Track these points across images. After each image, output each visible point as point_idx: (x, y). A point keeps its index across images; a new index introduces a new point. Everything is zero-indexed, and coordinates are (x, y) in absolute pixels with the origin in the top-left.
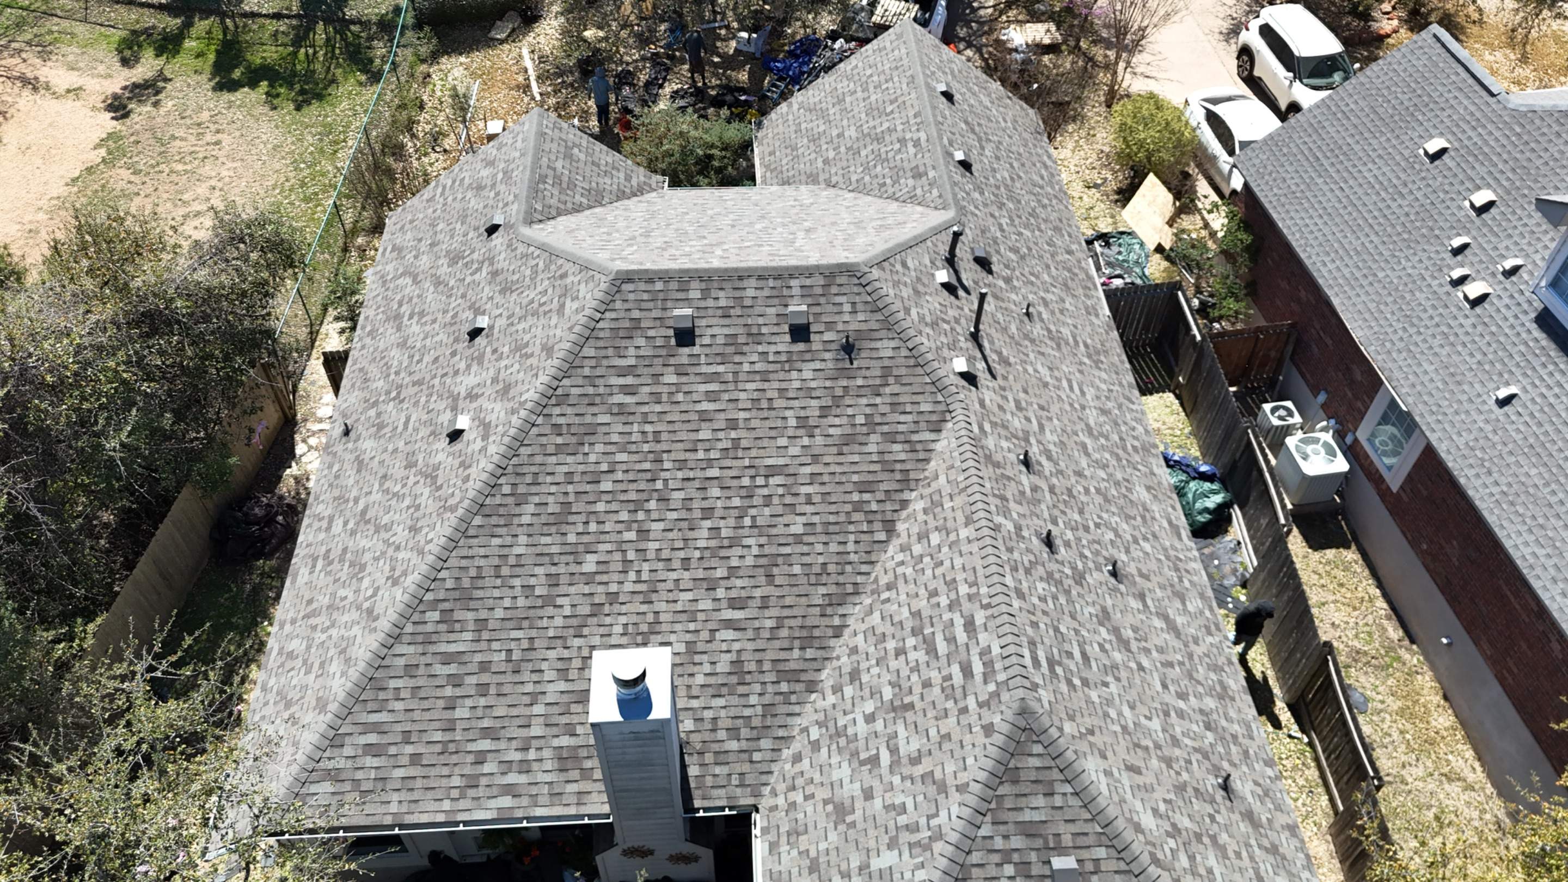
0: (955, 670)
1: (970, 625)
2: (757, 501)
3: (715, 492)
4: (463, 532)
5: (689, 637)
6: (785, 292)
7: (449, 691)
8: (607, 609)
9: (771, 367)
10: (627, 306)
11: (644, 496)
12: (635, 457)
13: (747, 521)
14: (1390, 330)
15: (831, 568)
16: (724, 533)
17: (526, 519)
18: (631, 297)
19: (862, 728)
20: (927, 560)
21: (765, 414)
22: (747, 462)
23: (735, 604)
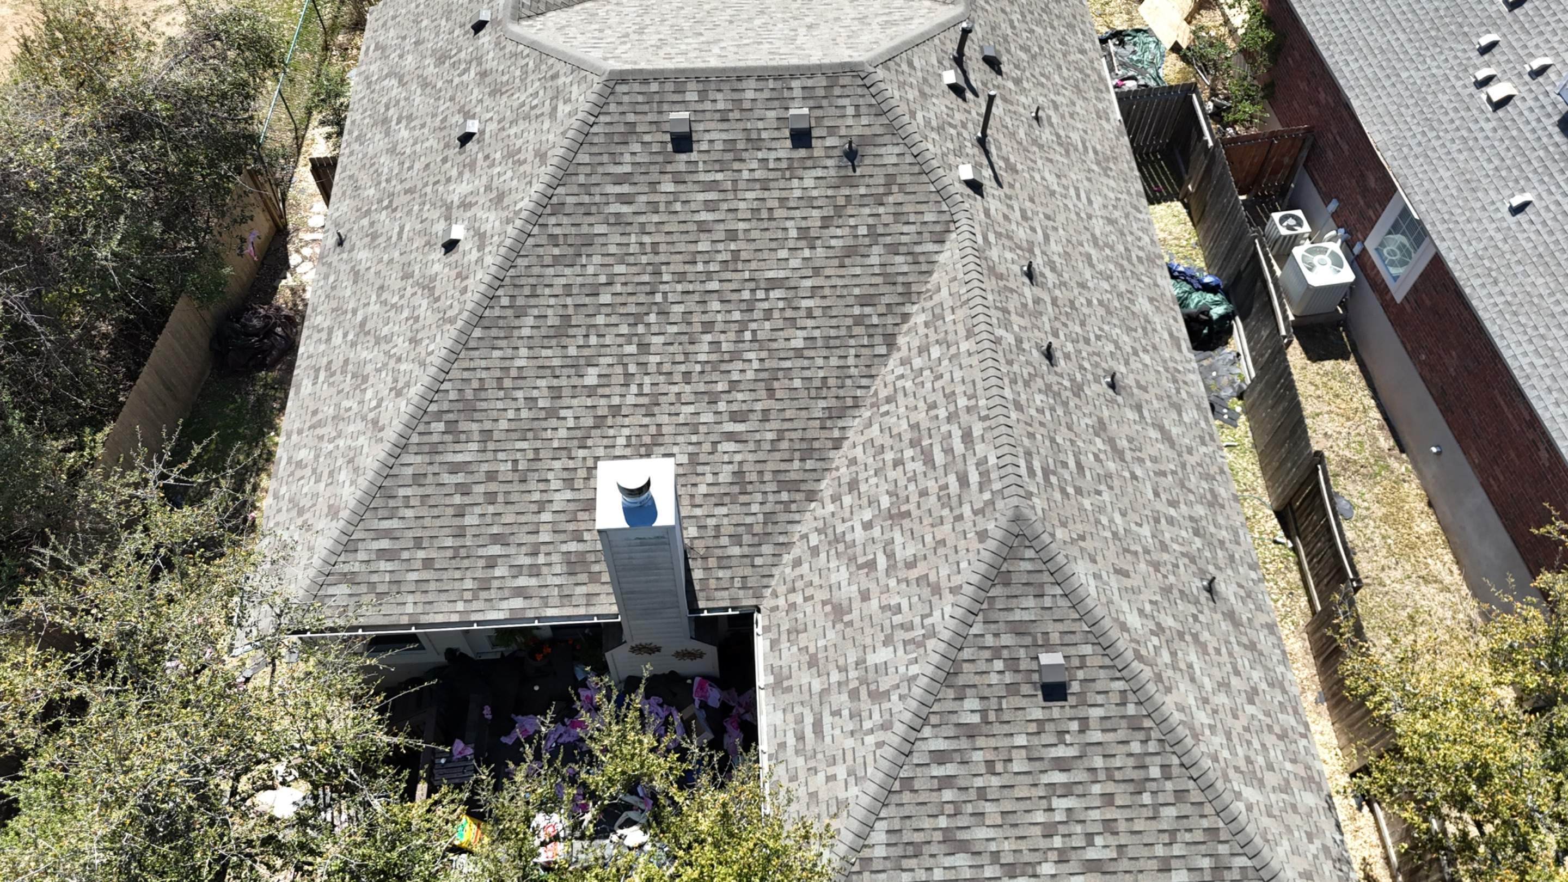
0: (952, 480)
1: (967, 437)
2: (757, 314)
3: (715, 305)
4: (463, 344)
5: (691, 449)
6: (786, 94)
7: (457, 499)
8: (610, 421)
9: (772, 175)
10: (621, 109)
11: (643, 309)
12: (634, 269)
13: (748, 335)
14: (1408, 134)
15: (832, 382)
16: (725, 347)
17: (526, 332)
18: (626, 99)
19: (860, 534)
20: (927, 373)
21: (765, 224)
22: (747, 275)
23: (735, 417)
